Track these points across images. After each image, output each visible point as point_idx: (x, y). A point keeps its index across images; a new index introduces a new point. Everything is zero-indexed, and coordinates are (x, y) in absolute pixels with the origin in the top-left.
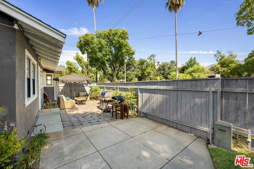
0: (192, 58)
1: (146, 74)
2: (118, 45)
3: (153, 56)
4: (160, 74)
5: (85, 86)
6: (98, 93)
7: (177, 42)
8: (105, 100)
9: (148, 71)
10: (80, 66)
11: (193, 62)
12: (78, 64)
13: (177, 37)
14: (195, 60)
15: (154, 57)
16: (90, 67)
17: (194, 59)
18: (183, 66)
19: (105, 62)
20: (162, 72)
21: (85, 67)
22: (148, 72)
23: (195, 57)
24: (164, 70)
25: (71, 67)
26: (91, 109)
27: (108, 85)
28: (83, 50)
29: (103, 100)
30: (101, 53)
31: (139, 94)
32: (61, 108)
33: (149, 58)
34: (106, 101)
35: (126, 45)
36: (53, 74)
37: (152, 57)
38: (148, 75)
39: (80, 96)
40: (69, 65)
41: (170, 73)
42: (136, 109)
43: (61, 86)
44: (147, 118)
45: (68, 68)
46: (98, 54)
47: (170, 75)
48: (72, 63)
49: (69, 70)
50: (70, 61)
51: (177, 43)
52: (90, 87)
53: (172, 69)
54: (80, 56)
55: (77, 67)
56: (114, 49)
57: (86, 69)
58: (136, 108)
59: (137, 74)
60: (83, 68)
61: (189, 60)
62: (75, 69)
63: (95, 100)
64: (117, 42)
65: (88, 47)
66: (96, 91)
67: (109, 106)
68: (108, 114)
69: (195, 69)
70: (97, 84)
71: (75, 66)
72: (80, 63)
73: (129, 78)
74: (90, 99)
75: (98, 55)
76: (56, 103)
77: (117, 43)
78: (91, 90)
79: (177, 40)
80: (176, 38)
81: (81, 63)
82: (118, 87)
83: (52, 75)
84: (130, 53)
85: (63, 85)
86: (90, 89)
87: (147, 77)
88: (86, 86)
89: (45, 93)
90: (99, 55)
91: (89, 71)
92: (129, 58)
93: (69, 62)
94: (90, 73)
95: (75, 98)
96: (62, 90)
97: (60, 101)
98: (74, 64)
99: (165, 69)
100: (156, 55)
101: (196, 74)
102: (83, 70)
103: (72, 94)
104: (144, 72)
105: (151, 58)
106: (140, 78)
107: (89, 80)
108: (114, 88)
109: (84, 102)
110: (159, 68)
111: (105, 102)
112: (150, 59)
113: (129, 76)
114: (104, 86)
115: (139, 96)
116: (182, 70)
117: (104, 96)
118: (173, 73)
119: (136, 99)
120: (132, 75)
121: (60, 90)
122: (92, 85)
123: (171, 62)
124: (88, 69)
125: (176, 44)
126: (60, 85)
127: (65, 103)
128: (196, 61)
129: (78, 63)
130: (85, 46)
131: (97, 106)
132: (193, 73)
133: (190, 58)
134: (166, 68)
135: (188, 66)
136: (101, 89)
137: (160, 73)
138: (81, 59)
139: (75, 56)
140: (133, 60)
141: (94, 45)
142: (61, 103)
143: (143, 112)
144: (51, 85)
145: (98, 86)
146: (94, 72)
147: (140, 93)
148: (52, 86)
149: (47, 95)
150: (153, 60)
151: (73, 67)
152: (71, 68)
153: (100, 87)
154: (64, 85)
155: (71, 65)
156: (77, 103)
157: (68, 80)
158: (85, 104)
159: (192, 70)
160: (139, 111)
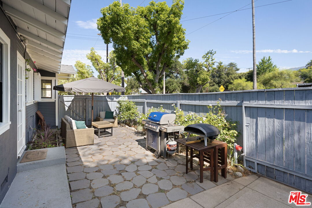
0: (265, 59)
1: (200, 82)
2: (167, 28)
3: (211, 53)
4: (214, 84)
5: (108, 100)
6: (133, 114)
7: (254, 28)
8: (160, 131)
9: (203, 77)
10: (97, 69)
11: (266, 65)
12: (92, 66)
13: (254, 20)
14: (270, 62)
15: (213, 54)
16: (112, 72)
17: (269, 60)
18: (250, 71)
19: (142, 59)
20: (217, 79)
21: (104, 71)
22: (203, 79)
23: (269, 57)
24: (219, 77)
25: (83, 71)
26: (128, 146)
27: (152, 99)
28: (107, 34)
29: (158, 131)
30: (138, 41)
31: (246, 120)
32: (67, 145)
33: (204, 56)
34: (163, 134)
35: (179, 30)
36: (53, 79)
37: (209, 55)
38: (203, 84)
39: (101, 119)
40: (79, 67)
41: (232, 81)
42: (236, 154)
43: (68, 100)
44: (274, 179)
45: (78, 73)
46: (133, 44)
47: (231, 83)
48: (85, 64)
49: (79, 76)
50: (81, 61)
51: (255, 31)
52: (118, 102)
53: (233, 76)
54: (96, 54)
55: (91, 71)
56: (155, 39)
57: (104, 75)
58: (238, 151)
59: (183, 82)
60: (100, 72)
61: (261, 61)
62: (89, 74)
63: (127, 126)
64: (165, 22)
65: (119, 27)
66: (129, 109)
67: (170, 146)
68: (170, 163)
69: (275, 74)
70: (129, 97)
71: (88, 69)
72: (96, 64)
73: (171, 88)
74: (118, 123)
75: (133, 46)
76: (59, 132)
77: (165, 25)
78: (119, 108)
79: (254, 26)
80: (253, 22)
81: (98, 65)
82: (179, 102)
83: (51, 80)
84: (181, 45)
85: (71, 98)
86: (118, 105)
87: (202, 87)
88: (110, 100)
89: (39, 113)
90: (136, 45)
91: (110, 76)
92: (177, 54)
93: (80, 64)
94: (111, 80)
95: (93, 123)
96: (69, 107)
97: (66, 131)
98: (86, 67)
99: (222, 75)
100: (215, 52)
101: (278, 82)
102: (101, 76)
103: (87, 115)
104: (197, 79)
105: (207, 56)
106: (185, 89)
107: (119, 89)
108: (172, 105)
109: (109, 131)
110: (212, 74)
111: (160, 135)
112: (206, 59)
113: (170, 85)
114: (145, 100)
115: (245, 124)
116: (250, 77)
117: (158, 122)
118: (236, 82)
119: (234, 131)
120: (175, 84)
121: (67, 108)
122: (120, 99)
123: (230, 65)
124: (109, 74)
125: (253, 33)
126: (65, 99)
127: (75, 135)
128: (272, 63)
129: (93, 64)
130: (113, 27)
131: (137, 141)
132: (272, 81)
133: (262, 58)
134: (223, 73)
135: (259, 71)
136: (138, 106)
137: (214, 81)
138: (98, 58)
139: (88, 53)
140: (176, 61)
141: (130, 25)
142: (67, 134)
143: (258, 164)
144: (50, 99)
145: (131, 100)
146: (117, 79)
147: (249, 118)
148: (52, 100)
149: (42, 117)
150: (210, 59)
151: (85, 71)
152: (83, 73)
153: (136, 102)
154: (73, 98)
155: (82, 67)
156: (98, 133)
157: (82, 89)
158: (111, 134)
159: (271, 76)
160: (245, 158)
